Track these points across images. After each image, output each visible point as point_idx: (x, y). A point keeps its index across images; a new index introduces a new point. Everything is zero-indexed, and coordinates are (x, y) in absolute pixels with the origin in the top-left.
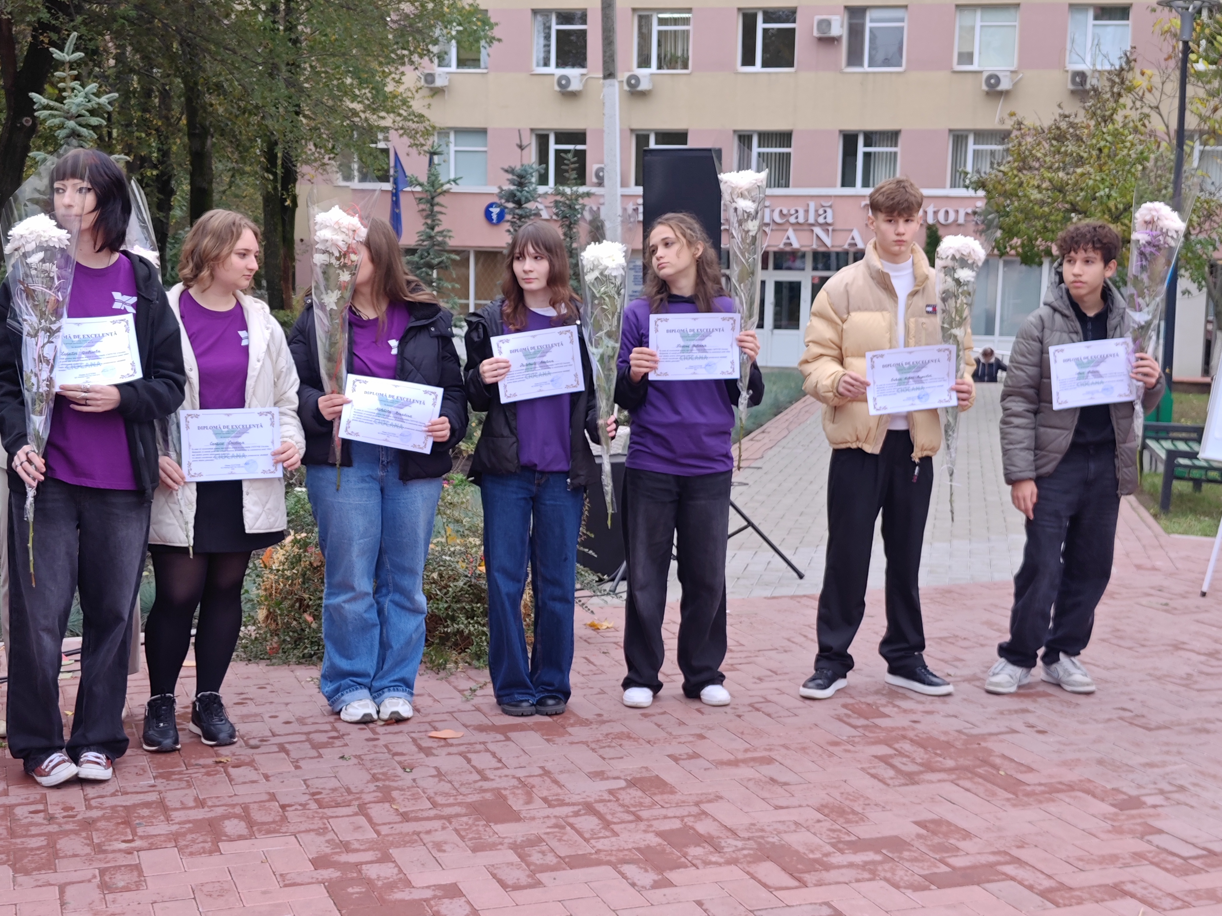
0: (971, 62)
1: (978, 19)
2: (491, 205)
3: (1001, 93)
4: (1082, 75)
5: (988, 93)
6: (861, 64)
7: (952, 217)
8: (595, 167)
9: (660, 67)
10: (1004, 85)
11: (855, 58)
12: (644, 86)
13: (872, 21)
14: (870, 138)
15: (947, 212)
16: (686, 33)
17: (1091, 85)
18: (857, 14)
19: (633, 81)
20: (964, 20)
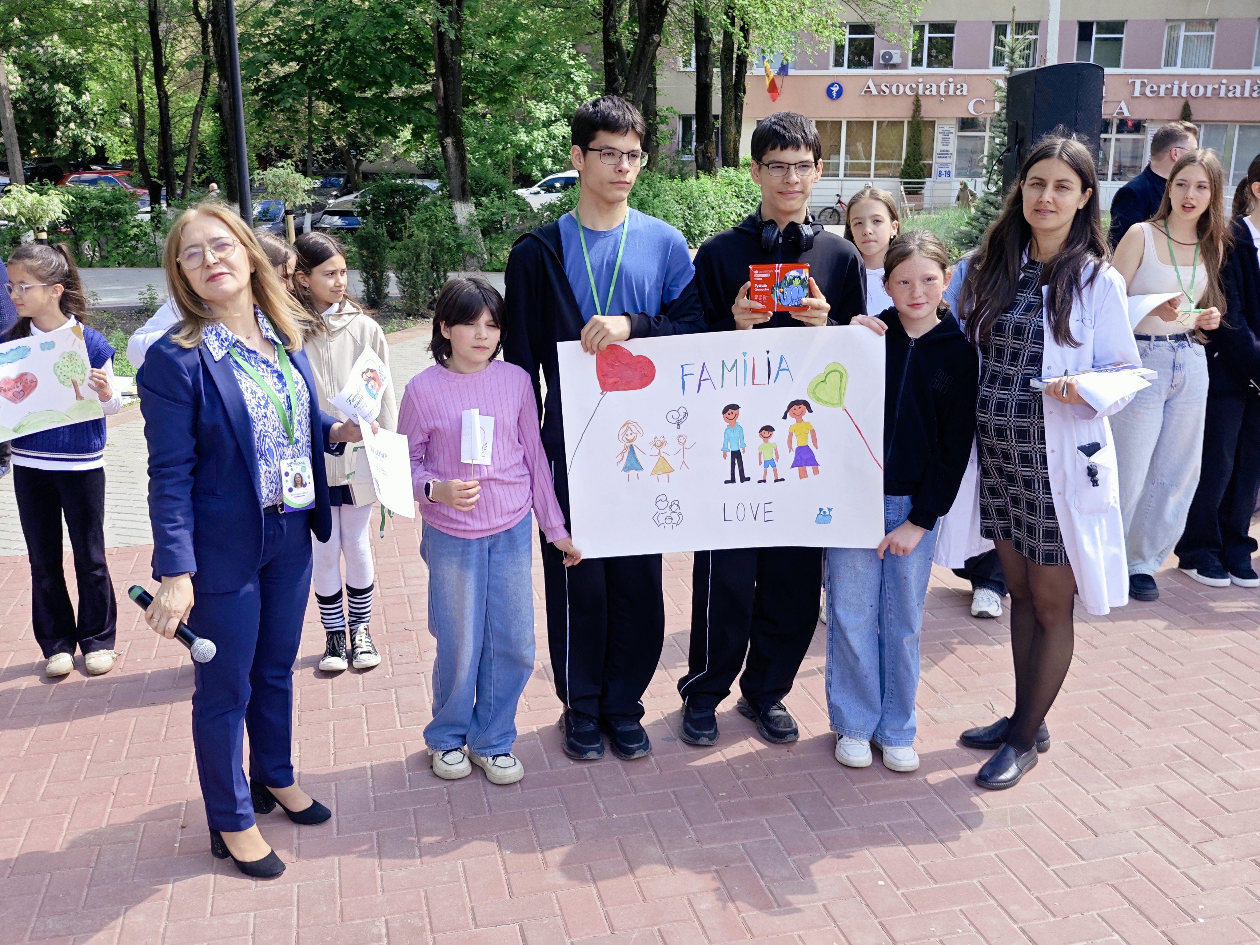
2: (832, 85)
7: (1201, 92)
8: (882, 51)
14: (1103, 27)
15: (1198, 88)
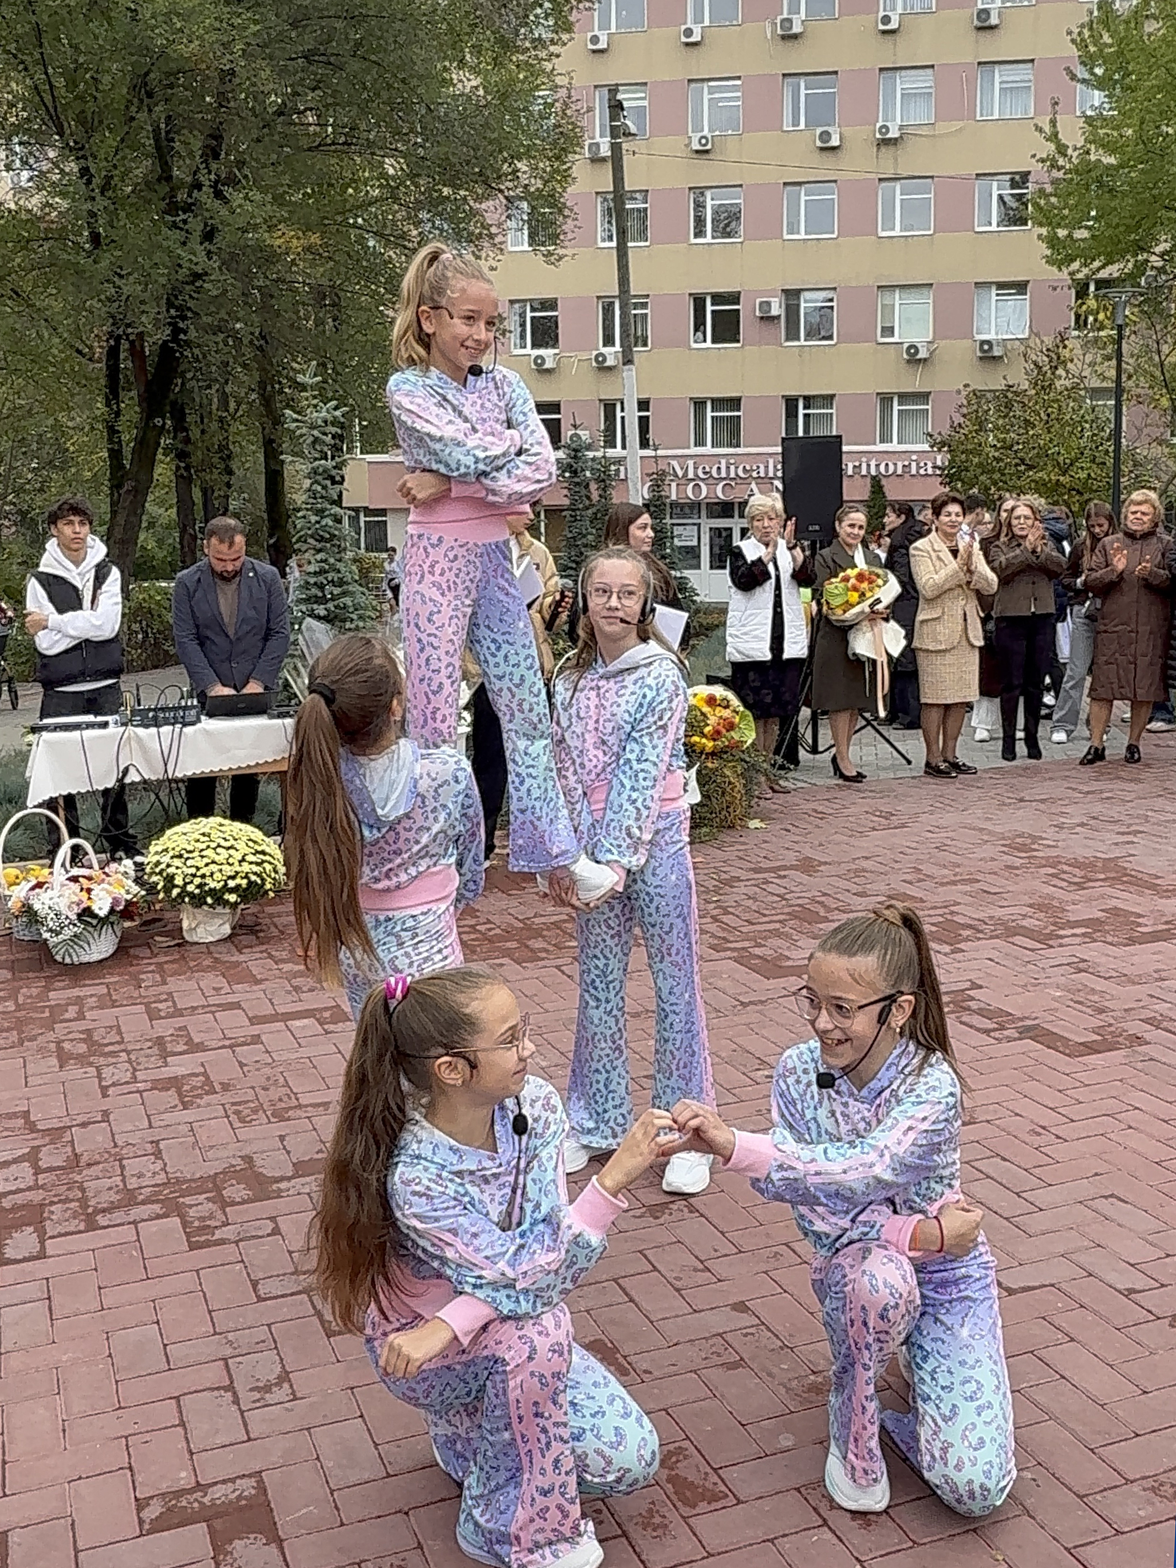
0: (892, 335)
1: (897, 298)
3: (920, 361)
4: (988, 342)
5: (908, 362)
6: (798, 339)
8: (570, 433)
10: (921, 355)
11: (792, 333)
12: (609, 362)
13: (806, 301)
15: (887, 465)
16: (644, 316)
17: (997, 352)
18: (792, 296)
19: (601, 359)
20: (886, 298)
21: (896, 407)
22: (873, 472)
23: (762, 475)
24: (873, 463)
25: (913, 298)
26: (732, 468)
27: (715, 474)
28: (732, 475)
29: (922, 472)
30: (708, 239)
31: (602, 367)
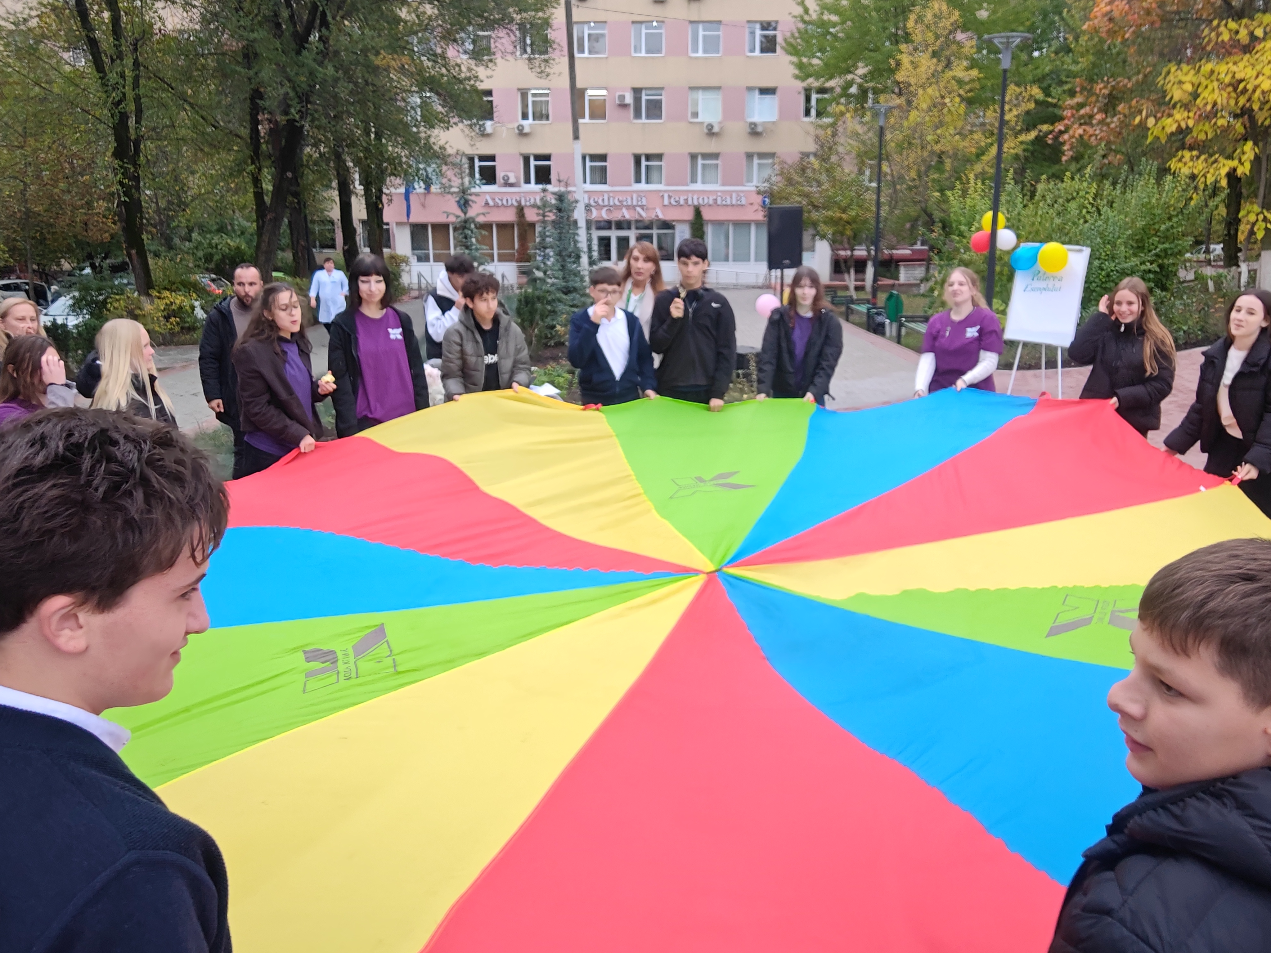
0: (698, 117)
1: (700, 95)
3: (713, 134)
4: (755, 124)
5: (707, 134)
6: (641, 118)
7: (706, 201)
8: (502, 174)
9: (534, 119)
10: (716, 129)
11: (638, 115)
12: (526, 130)
13: (647, 95)
14: (648, 157)
15: (704, 198)
16: (548, 102)
17: (759, 129)
18: (637, 91)
19: (520, 129)
20: (693, 95)
21: (700, 162)
22: (696, 203)
23: (629, 203)
24: (695, 197)
25: (710, 95)
26: (611, 199)
27: (600, 202)
28: (612, 203)
29: (724, 203)
30: (586, 54)
31: (522, 133)
